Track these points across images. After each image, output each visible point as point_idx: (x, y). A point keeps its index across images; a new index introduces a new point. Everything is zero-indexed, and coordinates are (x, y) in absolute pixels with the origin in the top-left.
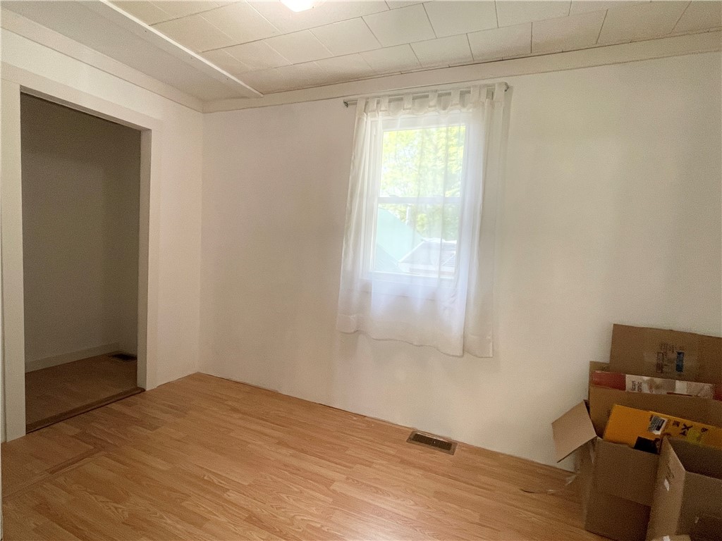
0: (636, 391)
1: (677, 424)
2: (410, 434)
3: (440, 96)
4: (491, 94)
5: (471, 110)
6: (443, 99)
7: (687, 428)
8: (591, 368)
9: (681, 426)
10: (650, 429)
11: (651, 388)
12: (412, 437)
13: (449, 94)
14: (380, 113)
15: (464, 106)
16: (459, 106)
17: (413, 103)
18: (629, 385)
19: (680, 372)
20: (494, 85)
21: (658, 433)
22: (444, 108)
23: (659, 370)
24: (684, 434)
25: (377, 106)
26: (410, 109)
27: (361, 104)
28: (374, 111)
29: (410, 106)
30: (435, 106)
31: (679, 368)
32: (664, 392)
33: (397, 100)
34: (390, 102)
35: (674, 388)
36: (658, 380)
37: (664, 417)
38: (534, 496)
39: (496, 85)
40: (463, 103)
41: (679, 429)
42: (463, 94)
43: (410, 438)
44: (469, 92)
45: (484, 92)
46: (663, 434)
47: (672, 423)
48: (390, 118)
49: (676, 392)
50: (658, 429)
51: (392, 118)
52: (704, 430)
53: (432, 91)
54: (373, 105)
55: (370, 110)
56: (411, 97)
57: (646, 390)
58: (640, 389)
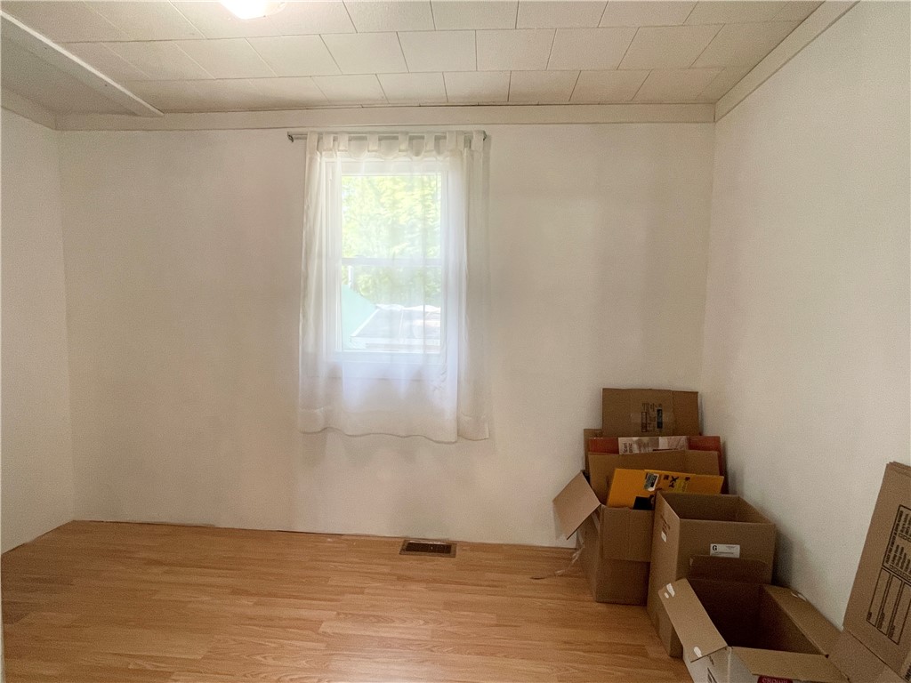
0: (628, 453)
1: (667, 477)
2: (401, 544)
3: (412, 139)
4: (468, 142)
5: (448, 159)
6: (415, 143)
7: (674, 480)
8: (585, 435)
9: (670, 479)
10: (646, 487)
11: (640, 446)
12: (405, 547)
13: (423, 138)
14: (338, 153)
15: (439, 152)
16: (434, 153)
17: (380, 145)
18: (621, 447)
19: (660, 428)
20: (471, 133)
21: (652, 489)
22: (417, 154)
23: (644, 429)
24: (672, 486)
25: (334, 145)
26: (376, 151)
27: (313, 139)
28: (331, 150)
29: (376, 148)
30: (406, 151)
31: (660, 425)
32: (650, 449)
33: (359, 138)
34: (350, 140)
35: (657, 443)
36: (645, 439)
37: (656, 473)
38: (544, 581)
39: (474, 133)
40: (438, 150)
41: (668, 482)
42: (437, 139)
43: (402, 550)
44: (445, 138)
45: (461, 139)
46: (656, 490)
47: (662, 478)
48: (349, 159)
49: (660, 448)
50: (652, 486)
51: (353, 160)
52: (687, 479)
53: (402, 132)
54: (328, 141)
55: (325, 148)
56: (377, 136)
57: (636, 450)
58: (631, 451)
